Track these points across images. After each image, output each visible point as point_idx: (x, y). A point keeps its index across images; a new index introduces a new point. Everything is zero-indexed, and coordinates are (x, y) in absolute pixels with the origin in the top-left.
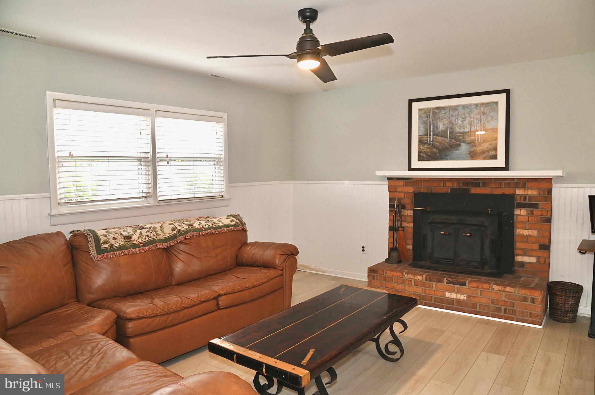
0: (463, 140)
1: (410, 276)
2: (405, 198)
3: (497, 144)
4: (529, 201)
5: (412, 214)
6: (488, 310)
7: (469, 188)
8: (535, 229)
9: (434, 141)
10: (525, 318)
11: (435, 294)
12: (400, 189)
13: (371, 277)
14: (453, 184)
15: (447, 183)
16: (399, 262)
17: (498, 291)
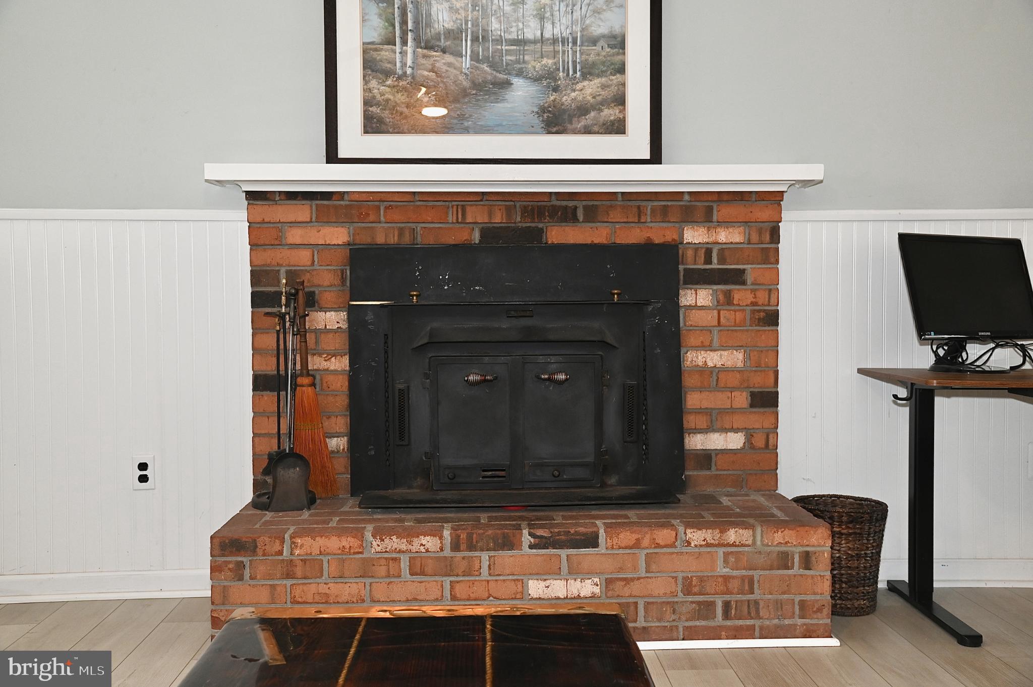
0: (519, 66)
1: (395, 543)
2: (316, 267)
3: (624, 85)
4: (718, 264)
5: (344, 326)
6: (673, 617)
7: (540, 225)
8: (737, 348)
9: (418, 65)
10: (787, 622)
11: (490, 596)
12: (295, 236)
13: (229, 573)
14: (490, 214)
15: (468, 209)
16: (312, 501)
17: (701, 546)
